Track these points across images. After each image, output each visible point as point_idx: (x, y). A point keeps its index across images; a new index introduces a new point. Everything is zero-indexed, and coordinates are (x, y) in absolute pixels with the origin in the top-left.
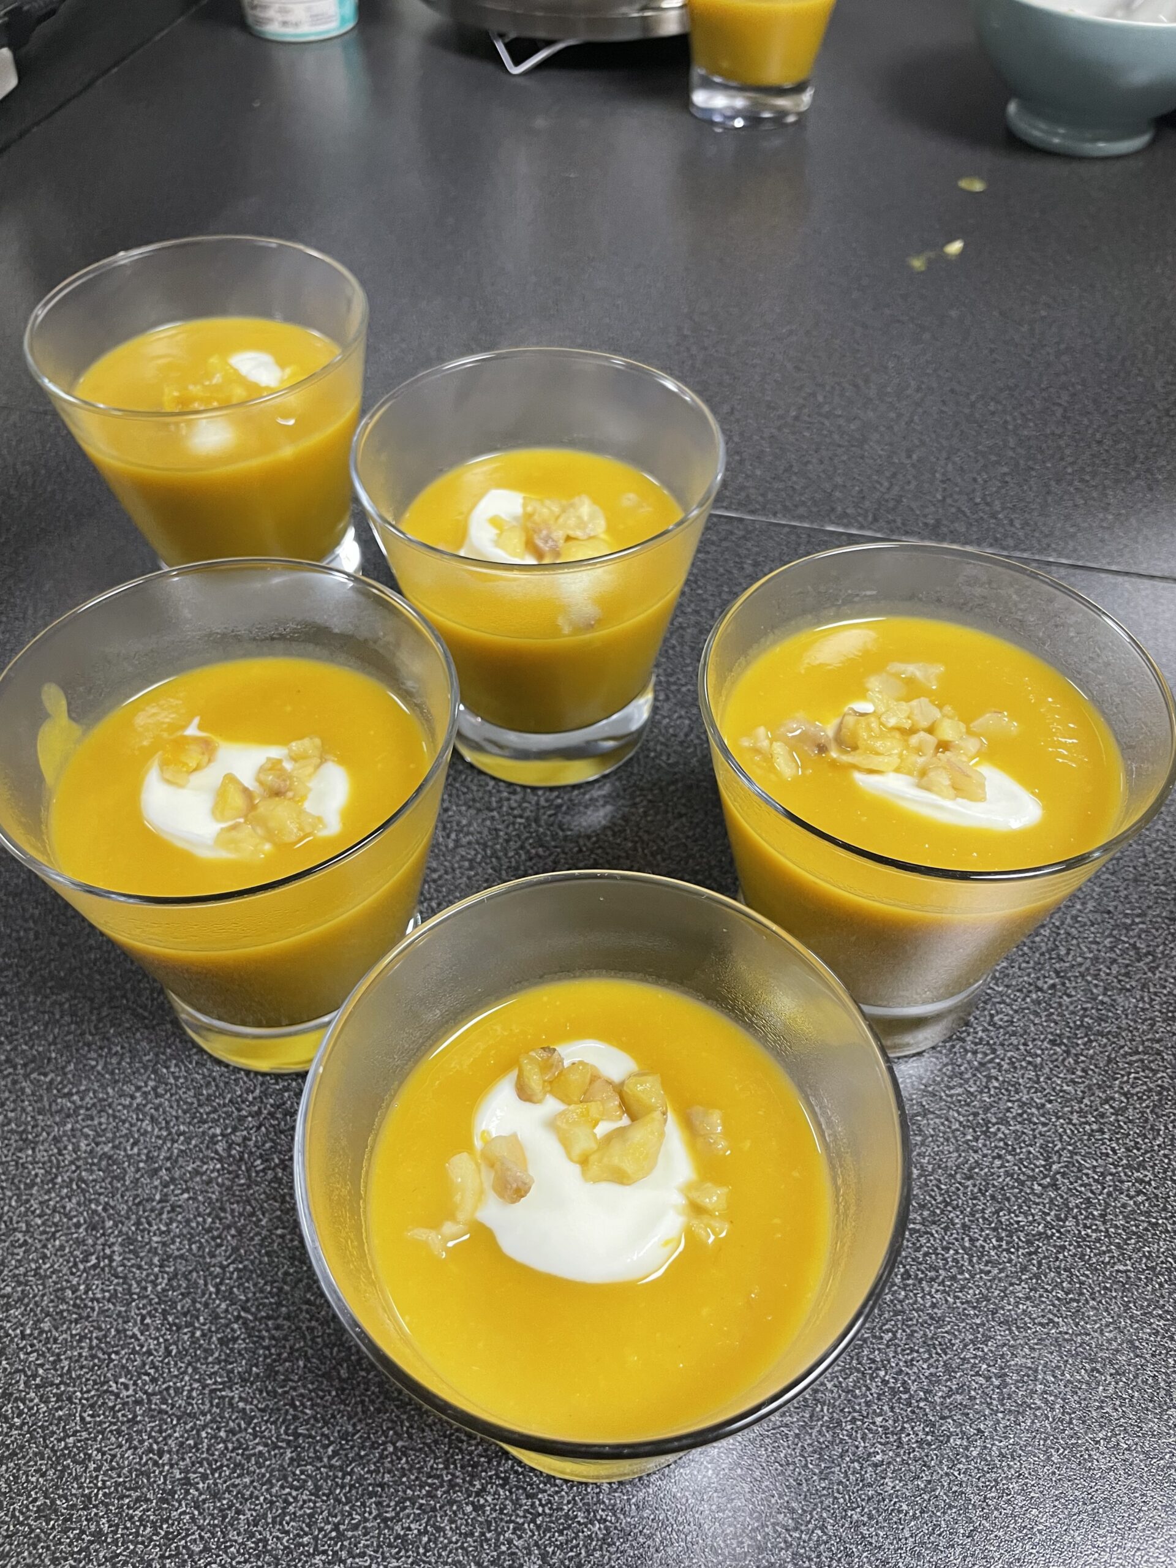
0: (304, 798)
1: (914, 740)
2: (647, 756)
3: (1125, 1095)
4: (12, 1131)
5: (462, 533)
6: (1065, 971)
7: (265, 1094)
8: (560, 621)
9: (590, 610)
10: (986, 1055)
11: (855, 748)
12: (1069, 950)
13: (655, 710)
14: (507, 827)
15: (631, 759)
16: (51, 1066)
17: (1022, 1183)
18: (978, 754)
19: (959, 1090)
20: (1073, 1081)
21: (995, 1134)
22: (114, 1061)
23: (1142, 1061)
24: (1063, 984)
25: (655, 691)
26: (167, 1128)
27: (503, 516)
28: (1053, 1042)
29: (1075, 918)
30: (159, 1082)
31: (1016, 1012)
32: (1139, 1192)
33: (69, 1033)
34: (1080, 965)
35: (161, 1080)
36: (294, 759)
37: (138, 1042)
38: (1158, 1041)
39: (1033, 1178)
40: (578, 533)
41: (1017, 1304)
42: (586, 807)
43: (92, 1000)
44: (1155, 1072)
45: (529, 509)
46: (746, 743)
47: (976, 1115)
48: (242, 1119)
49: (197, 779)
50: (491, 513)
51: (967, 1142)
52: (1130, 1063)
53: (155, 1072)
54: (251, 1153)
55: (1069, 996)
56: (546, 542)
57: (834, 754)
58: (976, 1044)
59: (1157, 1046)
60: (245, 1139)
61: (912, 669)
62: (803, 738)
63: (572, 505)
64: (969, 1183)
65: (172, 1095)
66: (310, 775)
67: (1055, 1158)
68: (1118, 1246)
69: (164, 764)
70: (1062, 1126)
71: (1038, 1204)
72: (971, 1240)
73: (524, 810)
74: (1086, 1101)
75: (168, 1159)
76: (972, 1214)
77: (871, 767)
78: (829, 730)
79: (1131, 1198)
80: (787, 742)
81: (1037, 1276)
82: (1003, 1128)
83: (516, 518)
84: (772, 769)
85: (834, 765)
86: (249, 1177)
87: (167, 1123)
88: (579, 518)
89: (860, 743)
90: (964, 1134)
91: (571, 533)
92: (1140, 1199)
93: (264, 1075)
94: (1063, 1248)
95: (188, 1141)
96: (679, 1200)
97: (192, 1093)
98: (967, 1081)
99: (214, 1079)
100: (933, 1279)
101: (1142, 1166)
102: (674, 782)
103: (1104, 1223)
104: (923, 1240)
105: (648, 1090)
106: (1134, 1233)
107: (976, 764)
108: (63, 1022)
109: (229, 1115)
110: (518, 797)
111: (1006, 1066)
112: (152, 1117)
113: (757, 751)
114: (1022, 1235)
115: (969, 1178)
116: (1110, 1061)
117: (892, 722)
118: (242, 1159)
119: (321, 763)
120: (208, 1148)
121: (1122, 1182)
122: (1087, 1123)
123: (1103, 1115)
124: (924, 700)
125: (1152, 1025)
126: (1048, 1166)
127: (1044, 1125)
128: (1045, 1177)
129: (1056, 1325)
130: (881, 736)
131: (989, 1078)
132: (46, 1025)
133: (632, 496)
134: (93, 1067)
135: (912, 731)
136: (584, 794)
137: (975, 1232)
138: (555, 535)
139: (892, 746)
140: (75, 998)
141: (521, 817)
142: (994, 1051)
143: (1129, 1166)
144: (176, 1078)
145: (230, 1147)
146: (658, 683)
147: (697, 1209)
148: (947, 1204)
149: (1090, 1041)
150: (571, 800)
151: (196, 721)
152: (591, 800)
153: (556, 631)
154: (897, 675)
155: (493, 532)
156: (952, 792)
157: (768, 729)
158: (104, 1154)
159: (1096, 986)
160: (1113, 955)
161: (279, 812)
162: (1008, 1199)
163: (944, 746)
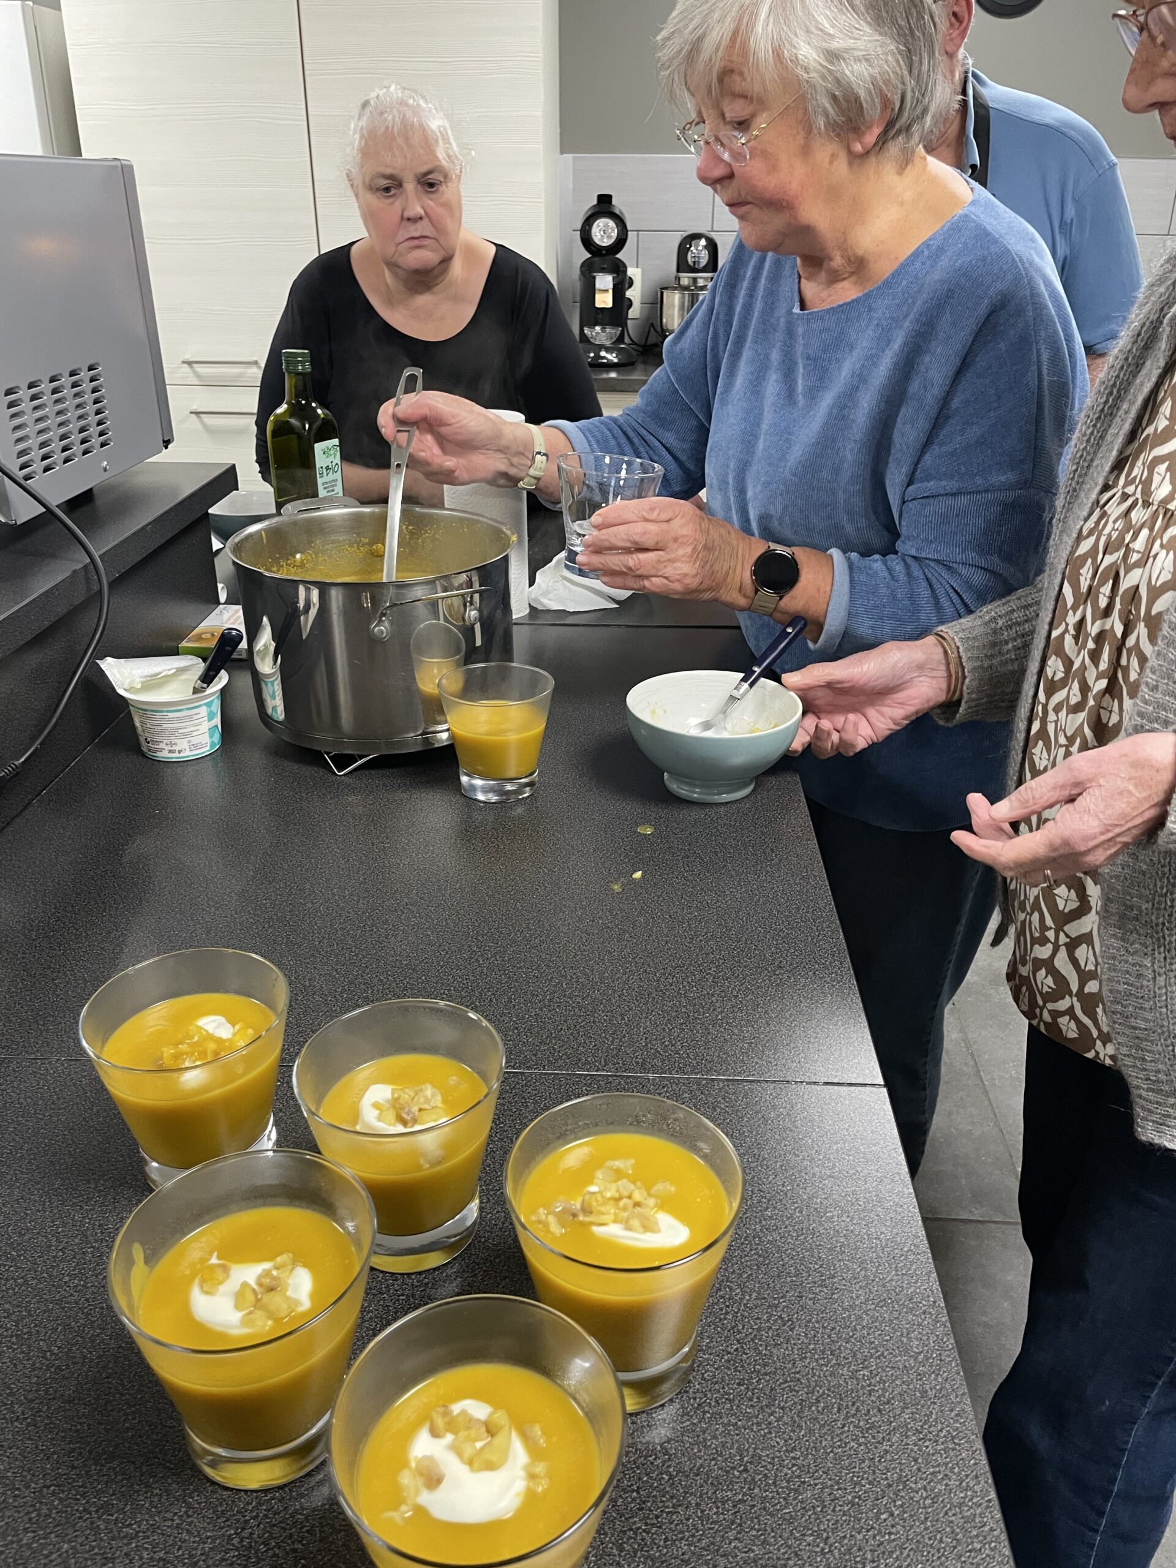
0: (286, 1290)
1: (621, 1204)
2: (480, 1242)
3: (782, 1408)
4: (96, 1554)
5: (356, 1116)
6: (743, 1339)
7: (260, 1504)
8: (422, 1161)
9: (439, 1153)
10: (701, 1398)
11: (591, 1213)
12: (744, 1326)
13: (481, 1209)
14: (394, 1303)
15: (470, 1244)
16: (114, 1510)
17: (728, 1472)
18: (656, 1206)
19: (688, 1423)
20: (752, 1406)
21: (710, 1446)
22: (156, 1499)
23: (790, 1386)
24: (742, 1347)
25: (480, 1197)
26: (199, 1536)
27: (381, 1101)
28: (739, 1384)
29: (745, 1305)
30: (188, 1508)
31: (717, 1369)
32: (794, 1465)
33: (123, 1486)
34: (751, 1333)
35: (189, 1507)
36: (277, 1268)
37: (170, 1484)
38: (798, 1373)
39: (734, 1468)
40: (426, 1106)
41: (730, 1543)
42: (444, 1282)
43: (133, 1463)
44: (797, 1392)
45: (396, 1095)
46: (534, 1218)
47: (698, 1436)
48: (246, 1522)
49: (222, 1288)
50: (373, 1101)
51: (694, 1454)
52: (783, 1389)
53: (184, 1501)
54: (256, 1542)
55: (746, 1354)
56: (408, 1114)
57: (581, 1218)
58: (695, 1393)
59: (797, 1376)
60: (251, 1534)
61: (618, 1164)
62: (563, 1211)
63: (421, 1090)
64: (698, 1478)
65: (198, 1514)
66: (288, 1276)
67: (745, 1454)
68: (785, 1499)
69: (203, 1282)
70: (748, 1434)
71: (737, 1483)
72: (702, 1511)
73: (404, 1290)
74: (760, 1416)
75: (202, 1554)
76: (701, 1496)
77: (601, 1222)
78: (577, 1204)
79: (790, 1469)
80: (557, 1215)
81: (740, 1525)
82: (714, 1441)
83: (388, 1101)
84: (549, 1231)
85: (582, 1224)
86: (257, 1557)
87: (199, 1532)
88: (426, 1097)
89: (594, 1210)
90: (693, 1449)
91: (422, 1107)
92: (794, 1469)
93: (256, 1491)
94: (754, 1506)
95: (213, 1541)
96: (522, 1473)
97: (211, 1511)
98: (692, 1416)
99: (225, 1500)
100: (682, 1539)
101: (794, 1449)
102: (499, 1256)
103: (776, 1486)
104: (674, 1517)
105: (501, 1417)
106: (793, 1489)
107: (655, 1212)
108: (117, 1480)
109: (238, 1521)
110: (399, 1282)
111: (713, 1404)
112: (188, 1530)
113: (540, 1222)
114: (730, 1502)
115: (697, 1475)
116: (772, 1389)
117: (609, 1195)
118: (251, 1546)
119: (294, 1268)
120: (227, 1543)
121: (783, 1461)
122: (762, 1429)
123: (770, 1423)
124: (625, 1181)
125: (794, 1364)
126: (741, 1460)
127: (737, 1435)
128: (741, 1466)
129: (753, 1551)
130: (604, 1204)
131: (704, 1413)
132: (107, 1483)
133: (454, 1078)
134: (143, 1505)
135: (620, 1198)
136: (442, 1273)
137: (703, 1506)
138: (413, 1110)
139: (611, 1209)
140: (122, 1463)
141: (403, 1295)
142: (706, 1396)
143: (787, 1451)
144: (199, 1503)
145: (242, 1541)
146: (482, 1191)
147: (532, 1476)
148: (686, 1493)
149: (760, 1379)
150: (434, 1279)
151: (215, 1254)
152: (447, 1276)
153: (419, 1168)
154: (611, 1168)
155: (376, 1112)
156: (641, 1230)
157: (545, 1209)
158: (160, 1558)
159: (761, 1345)
160: (769, 1325)
161: (274, 1301)
162: (721, 1484)
163: (637, 1204)
